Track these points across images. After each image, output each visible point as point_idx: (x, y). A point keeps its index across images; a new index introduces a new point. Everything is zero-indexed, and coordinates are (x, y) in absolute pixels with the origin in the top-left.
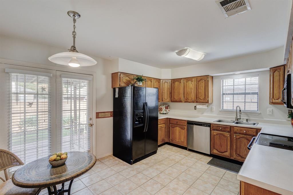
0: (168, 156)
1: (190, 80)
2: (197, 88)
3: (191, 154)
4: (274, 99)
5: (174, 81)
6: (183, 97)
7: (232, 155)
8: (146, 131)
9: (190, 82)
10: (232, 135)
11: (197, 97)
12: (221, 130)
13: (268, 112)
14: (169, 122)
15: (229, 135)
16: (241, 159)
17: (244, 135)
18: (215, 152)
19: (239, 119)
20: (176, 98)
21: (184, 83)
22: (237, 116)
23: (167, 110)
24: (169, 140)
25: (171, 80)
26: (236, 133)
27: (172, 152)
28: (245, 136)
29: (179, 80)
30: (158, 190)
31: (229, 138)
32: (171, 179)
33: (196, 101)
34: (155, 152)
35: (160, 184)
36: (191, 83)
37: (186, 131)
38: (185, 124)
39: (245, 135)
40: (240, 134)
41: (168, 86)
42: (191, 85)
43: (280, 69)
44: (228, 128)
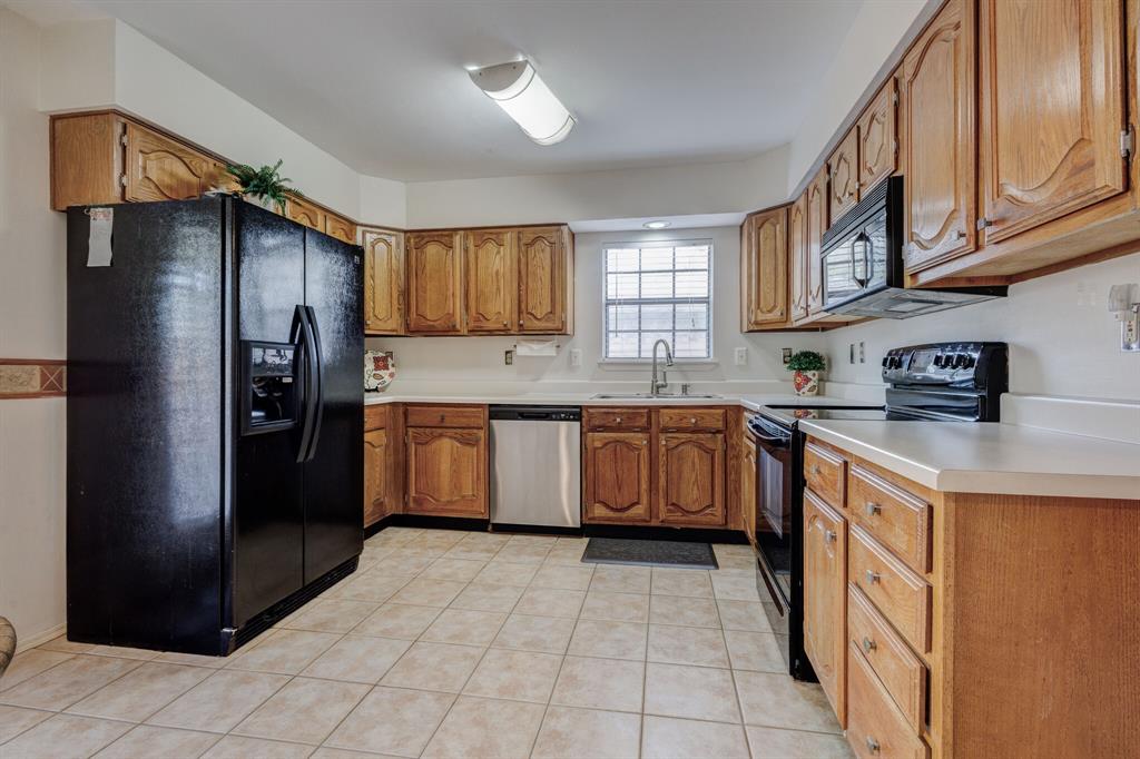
0: (418, 568)
1: (493, 237)
2: (523, 272)
3: (511, 543)
4: (762, 312)
5: (419, 238)
6: (463, 311)
7: (655, 511)
8: (311, 456)
9: (491, 247)
10: (654, 441)
11: (521, 308)
12: (619, 429)
13: (736, 357)
14: (401, 420)
15: (645, 442)
16: (684, 518)
17: (689, 435)
18: (600, 512)
19: (663, 386)
20: (432, 314)
21: (466, 250)
22: (655, 376)
23: (381, 372)
24: (406, 504)
25: (405, 232)
26: (665, 430)
27: (430, 551)
28: (695, 436)
29: (443, 236)
30: (432, 726)
31: (645, 452)
32: (473, 657)
33: (516, 328)
34: (348, 567)
35: (429, 697)
36: (498, 252)
37: (482, 452)
38: (481, 423)
39: (693, 432)
40: (679, 430)
41: (394, 261)
42: (498, 261)
43: (777, 217)
44: (641, 415)
